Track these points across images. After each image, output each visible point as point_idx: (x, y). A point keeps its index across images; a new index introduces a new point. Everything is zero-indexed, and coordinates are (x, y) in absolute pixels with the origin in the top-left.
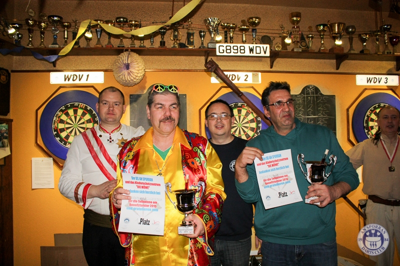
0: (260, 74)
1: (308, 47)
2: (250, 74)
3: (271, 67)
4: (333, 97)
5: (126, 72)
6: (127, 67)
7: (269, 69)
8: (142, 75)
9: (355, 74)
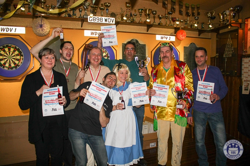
1: (134, 20)
4: (145, 45)
5: (40, 29)
6: (41, 26)
8: (49, 30)
9: (156, 34)
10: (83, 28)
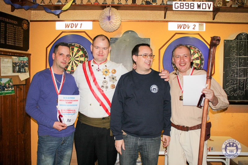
0: (204, 24)
1: (243, 4)
2: (197, 24)
3: (214, 19)
5: (108, 22)
6: (109, 18)
7: (212, 21)
8: (119, 24)
10: (166, 19)
